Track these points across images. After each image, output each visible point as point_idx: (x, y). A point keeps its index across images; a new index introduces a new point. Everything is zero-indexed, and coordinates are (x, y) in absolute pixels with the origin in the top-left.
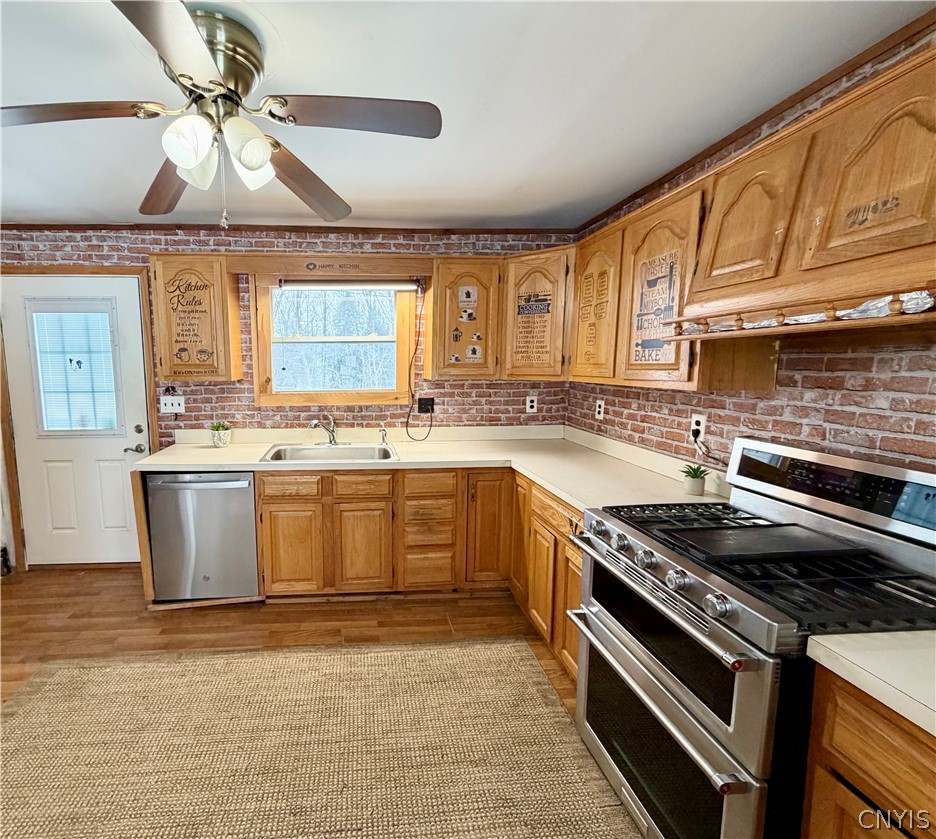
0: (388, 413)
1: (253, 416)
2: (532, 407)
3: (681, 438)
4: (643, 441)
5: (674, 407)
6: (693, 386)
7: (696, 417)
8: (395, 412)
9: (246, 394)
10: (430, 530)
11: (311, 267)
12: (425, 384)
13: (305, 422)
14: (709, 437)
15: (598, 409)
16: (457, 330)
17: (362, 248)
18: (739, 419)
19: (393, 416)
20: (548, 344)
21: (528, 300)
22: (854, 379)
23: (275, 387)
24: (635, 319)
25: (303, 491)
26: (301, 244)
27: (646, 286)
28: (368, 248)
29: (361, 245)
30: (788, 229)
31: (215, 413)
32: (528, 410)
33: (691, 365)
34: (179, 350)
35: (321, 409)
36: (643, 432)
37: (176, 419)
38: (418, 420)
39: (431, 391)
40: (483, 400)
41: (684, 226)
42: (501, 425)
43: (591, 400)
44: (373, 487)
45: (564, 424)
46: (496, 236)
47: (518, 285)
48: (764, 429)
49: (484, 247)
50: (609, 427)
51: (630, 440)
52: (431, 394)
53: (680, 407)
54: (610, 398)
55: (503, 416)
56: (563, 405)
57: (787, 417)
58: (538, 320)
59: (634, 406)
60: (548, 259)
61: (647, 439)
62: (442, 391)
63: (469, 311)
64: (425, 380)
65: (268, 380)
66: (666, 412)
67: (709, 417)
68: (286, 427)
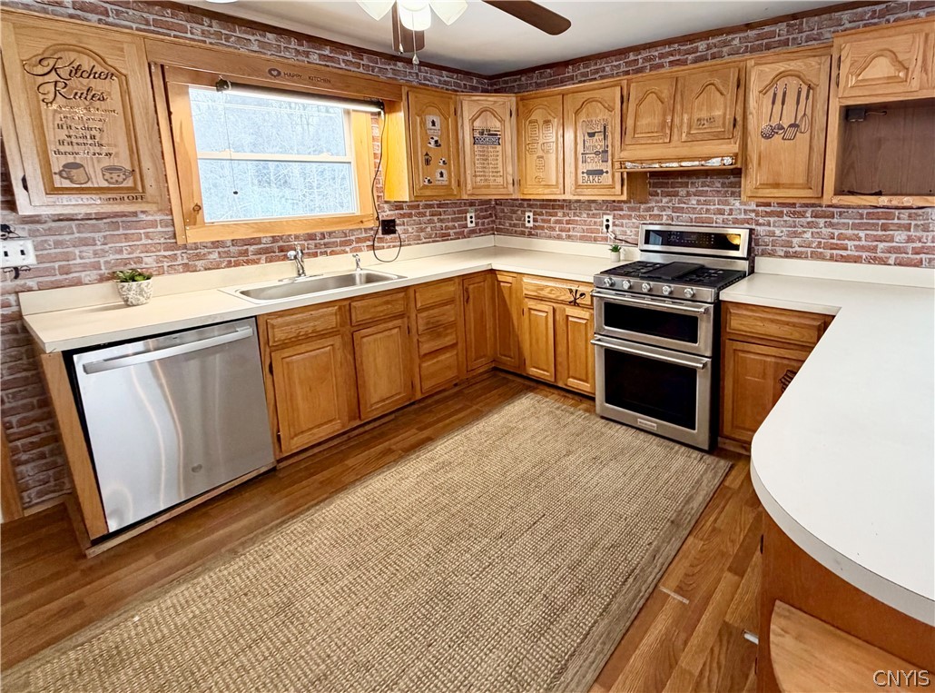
0: (353, 238)
1: (174, 258)
2: (472, 222)
3: (598, 231)
4: (569, 237)
5: (591, 212)
6: (624, 197)
7: (606, 217)
8: (360, 236)
9: (159, 229)
10: (439, 335)
11: (275, 73)
12: (386, 206)
13: (254, 257)
14: (615, 228)
15: (527, 219)
16: (427, 154)
17: (307, 57)
18: (631, 215)
19: (359, 240)
20: (501, 170)
21: (482, 133)
22: (682, 191)
23: (208, 215)
24: (580, 157)
25: (320, 325)
26: (228, 38)
27: (586, 137)
28: (314, 58)
29: (307, 54)
30: (672, 120)
31: (102, 260)
32: (469, 225)
33: (622, 185)
34: (65, 166)
35: (274, 239)
36: (569, 231)
37: (17, 277)
38: (383, 242)
39: (392, 212)
40: (435, 218)
41: (611, 104)
42: (451, 239)
43: (519, 212)
44: (390, 306)
45: (494, 234)
46: (434, 70)
47: (473, 120)
48: (645, 219)
49: (425, 79)
50: (539, 231)
51: (559, 238)
52: (392, 215)
53: (595, 212)
54: (539, 210)
55: (451, 232)
56: (491, 219)
57: (656, 212)
58: (492, 150)
59: (559, 214)
60: (495, 102)
61: (572, 236)
62: (401, 212)
63: (436, 138)
64: (386, 202)
65: (198, 208)
66: (586, 216)
67: (614, 216)
68: (229, 265)
